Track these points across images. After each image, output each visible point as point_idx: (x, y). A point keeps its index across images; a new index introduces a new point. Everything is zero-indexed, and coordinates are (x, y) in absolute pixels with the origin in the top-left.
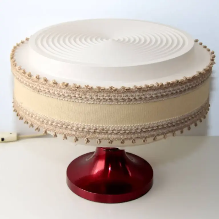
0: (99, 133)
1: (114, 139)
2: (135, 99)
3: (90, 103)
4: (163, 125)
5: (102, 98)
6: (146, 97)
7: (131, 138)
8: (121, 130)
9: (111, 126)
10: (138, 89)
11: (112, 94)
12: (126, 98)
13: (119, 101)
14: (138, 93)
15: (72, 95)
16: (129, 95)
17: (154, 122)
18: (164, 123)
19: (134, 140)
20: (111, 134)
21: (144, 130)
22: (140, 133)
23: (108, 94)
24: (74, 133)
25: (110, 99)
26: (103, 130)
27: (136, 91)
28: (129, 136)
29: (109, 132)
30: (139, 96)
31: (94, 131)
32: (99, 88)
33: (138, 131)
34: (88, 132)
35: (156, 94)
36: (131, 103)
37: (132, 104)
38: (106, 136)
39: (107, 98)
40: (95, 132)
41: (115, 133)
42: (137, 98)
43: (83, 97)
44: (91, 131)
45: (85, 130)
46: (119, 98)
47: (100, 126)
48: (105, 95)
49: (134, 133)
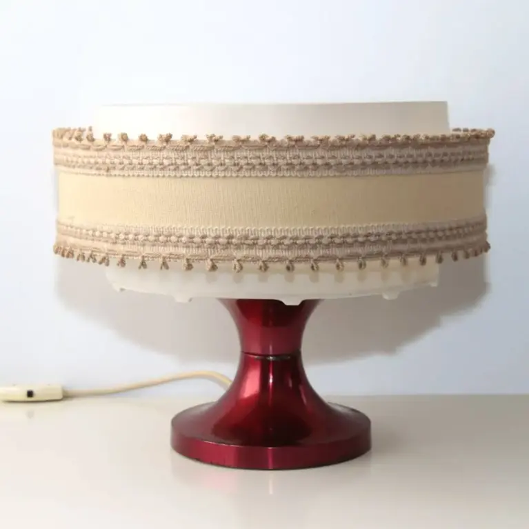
0: (238, 247)
1: (271, 260)
2: (314, 164)
3: (218, 177)
4: (379, 235)
5: (243, 162)
6: (341, 164)
7: (307, 258)
8: (284, 237)
9: (263, 229)
10: (321, 140)
11: (265, 153)
12: (295, 162)
13: (279, 169)
14: (320, 152)
15: (179, 162)
16: (303, 154)
17: (359, 226)
18: (381, 230)
19: (316, 261)
20: (264, 247)
21: (337, 241)
22: (328, 246)
23: (258, 154)
24: (183, 251)
25: (261, 164)
26: (246, 238)
27: (315, 147)
28: (303, 253)
29: (261, 242)
30: (323, 158)
31: (226, 241)
32: (238, 140)
33: (325, 241)
34: (214, 245)
35: (359, 158)
36: (305, 174)
37: (309, 177)
38: (252, 253)
39: (254, 161)
40: (228, 243)
41: (273, 243)
42: (319, 162)
43: (203, 162)
44: (221, 240)
45: (208, 240)
46: (281, 162)
47: (238, 229)
48: (250, 154)
49: (314, 247)
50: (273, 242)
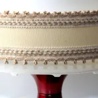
0: (36, 55)
1: (49, 60)
2: (65, 23)
3: (27, 28)
4: (91, 50)
5: (37, 22)
6: (75, 22)
7: (63, 60)
8: (54, 51)
9: (45, 48)
10: (68, 13)
11: (46, 19)
12: (58, 22)
13: (52, 25)
14: (67, 18)
15: (12, 22)
16: (61, 19)
17: (83, 46)
18: (92, 48)
19: (66, 60)
20: (46, 55)
21: (74, 52)
22: (71, 55)
23: (43, 19)
24: (14, 57)
25: (44, 23)
26: (39, 51)
27: (66, 16)
28: (61, 57)
29: (44, 53)
30: (69, 20)
32: (35, 13)
33: (69, 53)
34: (26, 54)
35: (83, 20)
36: (62, 27)
37: (63, 28)
38: (41, 57)
39: (41, 22)
40: (32, 54)
42: (67, 22)
43: (21, 22)
44: (29, 53)
45: (24, 52)
46: (52, 22)
47: (36, 48)
48: (40, 19)
49: (65, 55)
50: (49, 53)
